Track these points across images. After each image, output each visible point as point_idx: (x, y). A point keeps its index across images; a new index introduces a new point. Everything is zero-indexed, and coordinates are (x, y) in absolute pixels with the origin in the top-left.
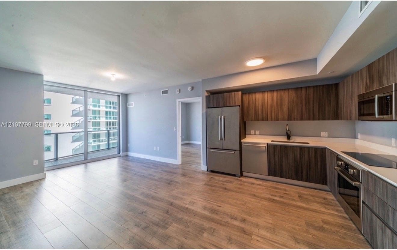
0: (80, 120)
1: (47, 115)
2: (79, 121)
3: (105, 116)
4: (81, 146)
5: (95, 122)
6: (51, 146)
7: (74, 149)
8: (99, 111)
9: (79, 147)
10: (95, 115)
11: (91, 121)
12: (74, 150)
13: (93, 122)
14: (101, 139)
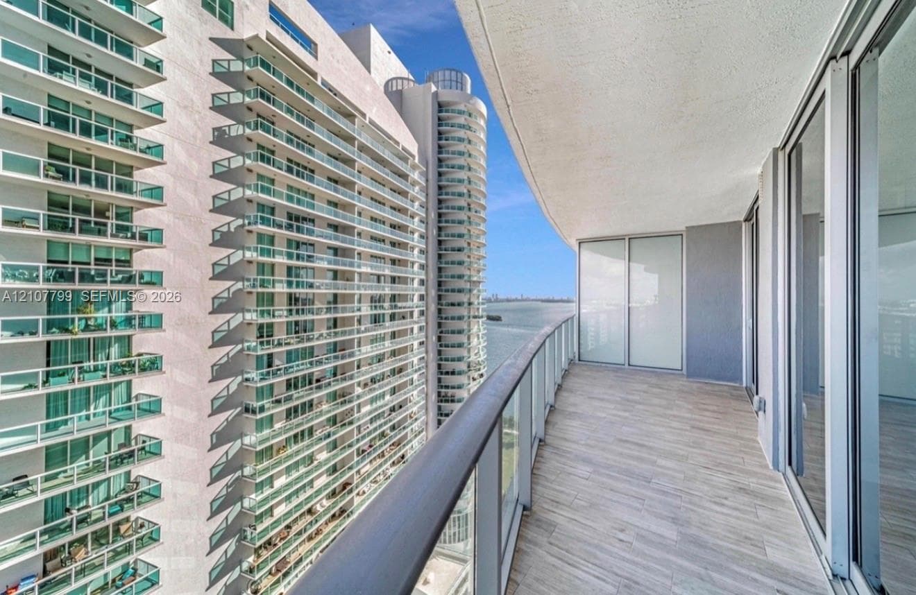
0: (229, 289)
1: (151, 272)
2: (227, 291)
3: (285, 278)
4: (230, 356)
5: (263, 293)
6: (161, 357)
7: (215, 365)
8: (273, 265)
9: (225, 359)
10: (263, 274)
11: (254, 290)
12: (215, 368)
13: (258, 293)
14: (276, 338)
